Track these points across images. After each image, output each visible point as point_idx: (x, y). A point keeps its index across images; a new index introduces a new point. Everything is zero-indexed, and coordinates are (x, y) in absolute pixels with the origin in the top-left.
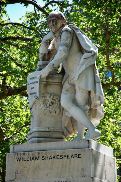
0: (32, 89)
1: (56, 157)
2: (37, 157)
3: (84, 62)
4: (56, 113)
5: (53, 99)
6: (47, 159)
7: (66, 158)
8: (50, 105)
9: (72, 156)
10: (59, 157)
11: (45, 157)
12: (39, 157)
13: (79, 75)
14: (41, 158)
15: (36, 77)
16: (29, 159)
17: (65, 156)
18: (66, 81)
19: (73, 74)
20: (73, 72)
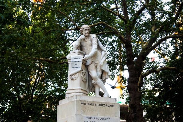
1: (102, 105)
2: (92, 104)
3: (104, 56)
4: (85, 80)
5: (84, 72)
10: (104, 105)
13: (103, 62)
14: (94, 105)
15: (79, 59)
16: (88, 104)
17: (106, 105)
18: (92, 64)
19: (97, 61)
20: (98, 60)
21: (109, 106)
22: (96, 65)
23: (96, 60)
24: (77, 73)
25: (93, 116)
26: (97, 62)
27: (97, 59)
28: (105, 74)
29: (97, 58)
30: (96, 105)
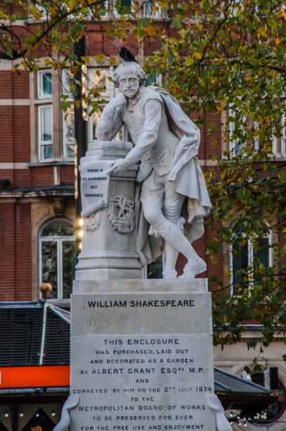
0: (92, 187)
1: (153, 303)
2: (123, 302)
3: (184, 151)
4: (130, 227)
5: (126, 206)
6: (139, 305)
7: (170, 305)
8: (122, 216)
9: (180, 303)
10: (159, 304)
11: (135, 303)
12: (125, 302)
13: (178, 173)
14: (129, 304)
15: (101, 170)
16: (108, 304)
17: (168, 302)
18: (149, 178)
19: (163, 168)
20: (164, 166)
21: (176, 303)
22: (160, 180)
23: (160, 166)
24: (98, 211)
25: (125, 337)
26: (161, 172)
27: (162, 164)
28: (193, 204)
29: (162, 159)
30: (133, 304)
